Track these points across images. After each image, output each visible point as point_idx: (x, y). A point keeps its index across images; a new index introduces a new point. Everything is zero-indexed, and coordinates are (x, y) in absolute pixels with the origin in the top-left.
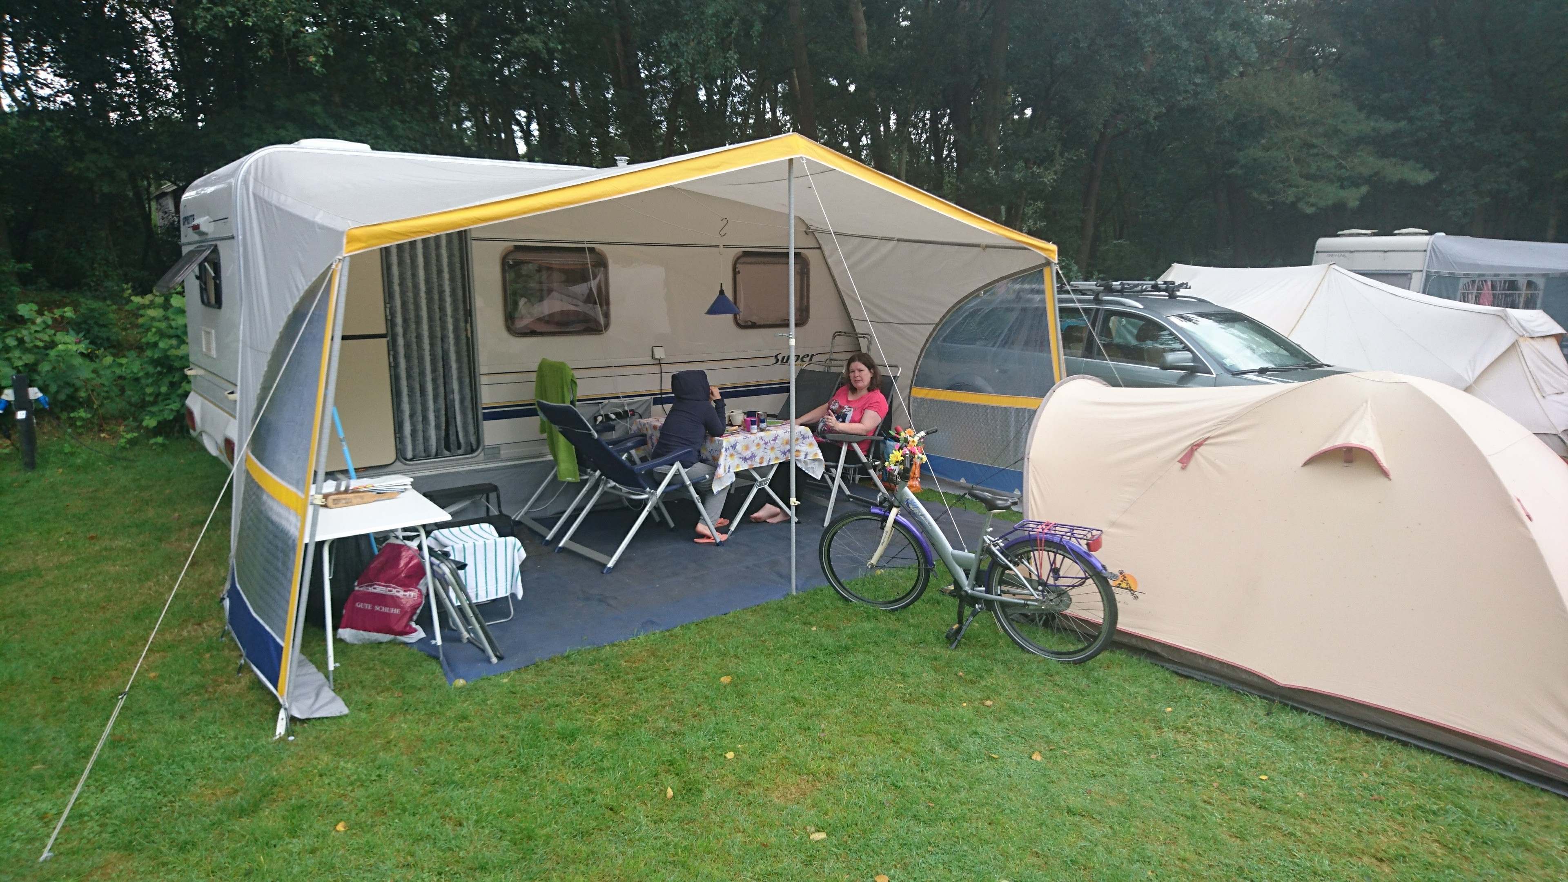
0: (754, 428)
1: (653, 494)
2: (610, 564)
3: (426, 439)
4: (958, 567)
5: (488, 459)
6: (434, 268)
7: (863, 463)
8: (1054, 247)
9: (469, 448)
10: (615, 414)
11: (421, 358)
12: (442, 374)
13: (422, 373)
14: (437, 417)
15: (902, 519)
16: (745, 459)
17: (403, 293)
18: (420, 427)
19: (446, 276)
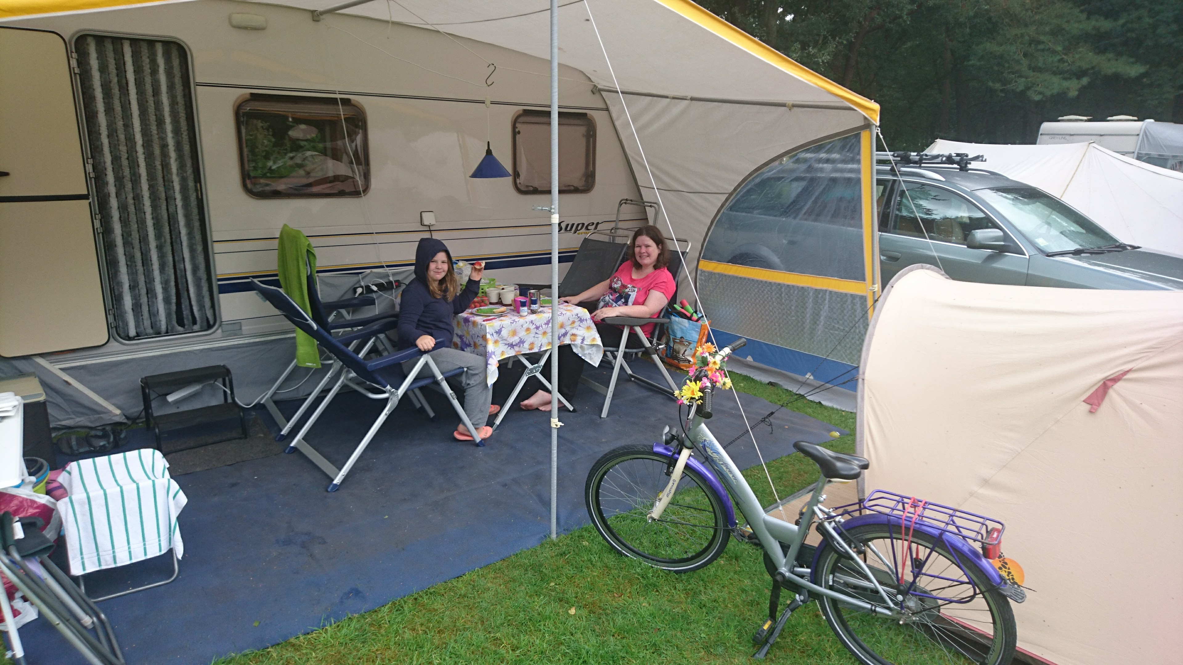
0: (525, 310)
1: (392, 393)
2: (337, 481)
3: (153, 314)
4: (772, 540)
5: (225, 337)
6: (153, 118)
7: (646, 348)
8: (876, 107)
9: (205, 324)
10: (376, 285)
11: (141, 223)
12: (169, 241)
13: (144, 240)
14: (165, 289)
15: (695, 464)
16: (512, 346)
17: (114, 147)
18: (144, 300)
19: (169, 127)
